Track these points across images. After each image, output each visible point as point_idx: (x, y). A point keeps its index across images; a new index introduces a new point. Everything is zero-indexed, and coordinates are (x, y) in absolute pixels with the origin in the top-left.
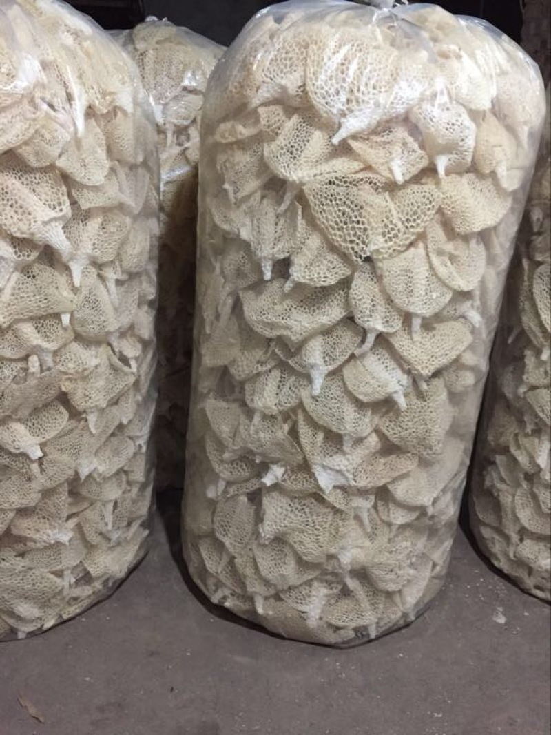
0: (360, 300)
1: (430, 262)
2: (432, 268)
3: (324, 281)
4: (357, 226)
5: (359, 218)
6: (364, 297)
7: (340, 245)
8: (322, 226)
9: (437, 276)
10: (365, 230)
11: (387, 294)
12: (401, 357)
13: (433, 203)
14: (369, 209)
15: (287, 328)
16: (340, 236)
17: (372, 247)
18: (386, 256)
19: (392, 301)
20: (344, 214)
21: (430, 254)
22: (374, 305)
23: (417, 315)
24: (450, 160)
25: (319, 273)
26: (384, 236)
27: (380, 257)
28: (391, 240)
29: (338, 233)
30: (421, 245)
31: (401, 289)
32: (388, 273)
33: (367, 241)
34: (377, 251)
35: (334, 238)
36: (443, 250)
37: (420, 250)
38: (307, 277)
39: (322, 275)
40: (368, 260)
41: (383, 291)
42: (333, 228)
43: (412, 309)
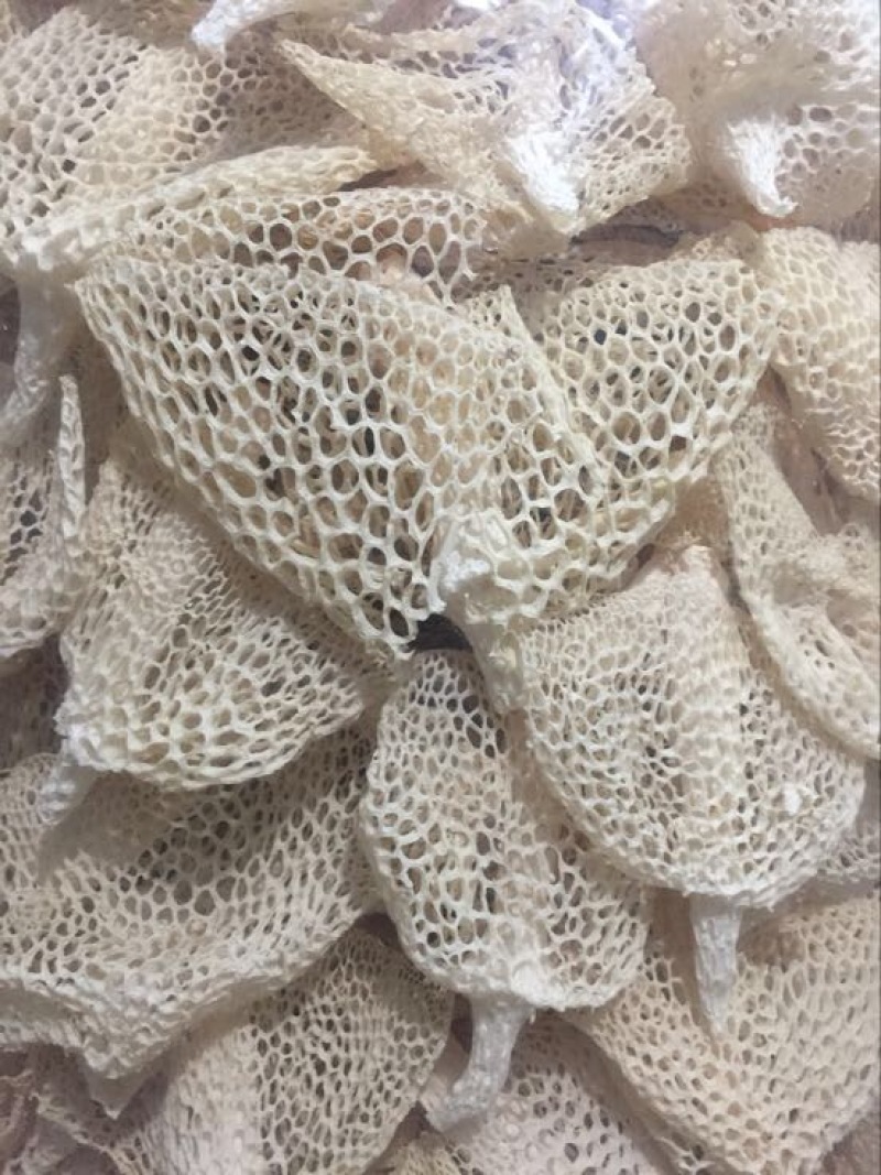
0: (414, 850)
1: (750, 635)
2: (761, 659)
3: (224, 762)
4: (360, 462)
5: (366, 421)
6: (435, 835)
7: (291, 568)
8: (188, 476)
9: (791, 702)
10: (410, 483)
11: (558, 806)
12: (661, 1123)
13: (741, 339)
14: (417, 371)
15: (58, 1009)
16: (284, 520)
17: (455, 570)
18: (530, 611)
19: (582, 840)
20: (288, 406)
21: (750, 596)
22: (493, 871)
23: (718, 905)
24: (789, 150)
25: (193, 721)
26: (510, 506)
27: (501, 617)
28: (548, 531)
29: (269, 505)
30: (697, 554)
31: (625, 778)
32: (548, 701)
33: (421, 537)
34: (483, 586)
35: (254, 531)
36: (804, 572)
37: (697, 577)
38: (135, 745)
39: (208, 730)
40: (440, 635)
41: (534, 790)
42: (243, 485)
43: (688, 875)
